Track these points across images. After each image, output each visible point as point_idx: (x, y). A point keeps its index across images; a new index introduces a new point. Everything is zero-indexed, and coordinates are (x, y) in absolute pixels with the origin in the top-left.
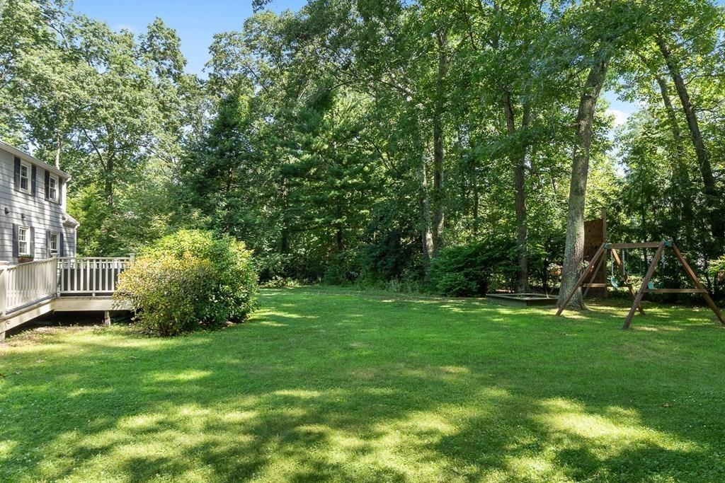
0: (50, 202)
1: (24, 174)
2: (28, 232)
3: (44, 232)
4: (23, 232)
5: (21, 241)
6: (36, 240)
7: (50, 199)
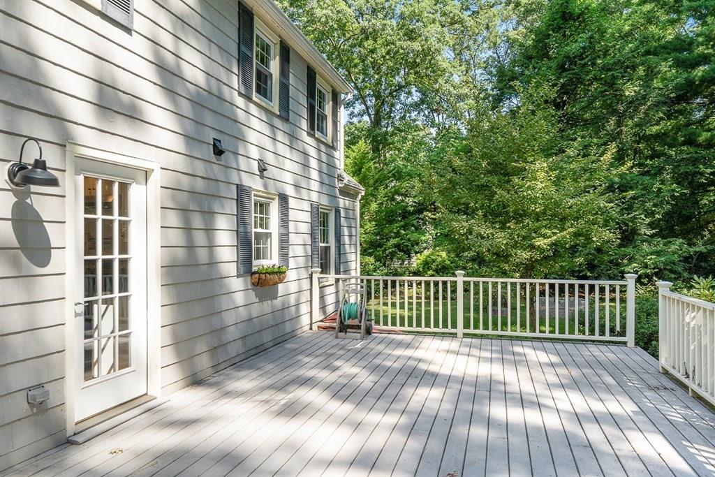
0: (318, 140)
1: (264, 60)
2: (274, 209)
3: (307, 206)
4: (263, 207)
5: (259, 230)
6: (292, 226)
7: (318, 134)
